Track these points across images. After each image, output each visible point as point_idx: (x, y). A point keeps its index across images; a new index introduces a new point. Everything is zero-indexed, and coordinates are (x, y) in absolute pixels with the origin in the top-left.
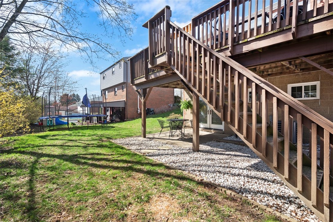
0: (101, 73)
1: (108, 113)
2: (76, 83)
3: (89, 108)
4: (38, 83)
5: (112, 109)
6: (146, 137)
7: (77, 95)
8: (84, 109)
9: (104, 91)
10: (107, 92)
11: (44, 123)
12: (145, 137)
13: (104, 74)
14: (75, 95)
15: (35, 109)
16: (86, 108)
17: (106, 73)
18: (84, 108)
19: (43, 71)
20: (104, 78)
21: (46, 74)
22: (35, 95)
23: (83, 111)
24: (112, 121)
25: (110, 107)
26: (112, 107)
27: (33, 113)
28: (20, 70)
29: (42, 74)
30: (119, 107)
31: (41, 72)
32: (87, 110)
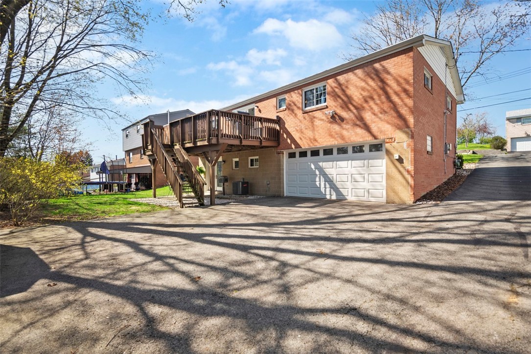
0: (123, 130)
1: (133, 181)
2: (91, 145)
3: (107, 175)
5: (138, 175)
6: (157, 197)
8: (101, 177)
9: (128, 153)
10: (131, 154)
12: (155, 197)
13: (127, 132)
16: (104, 175)
17: (130, 130)
18: (101, 174)
20: (127, 136)
23: (100, 178)
24: (137, 190)
25: (136, 174)
26: (138, 174)
30: (147, 174)
32: (104, 178)
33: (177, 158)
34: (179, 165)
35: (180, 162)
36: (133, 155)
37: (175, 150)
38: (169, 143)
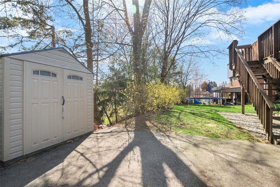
0: (228, 65)
1: (234, 97)
4: (186, 79)
6: (245, 114)
7: (214, 82)
8: (217, 94)
9: (231, 79)
10: (233, 79)
11: (188, 102)
12: (243, 113)
14: (212, 82)
15: (184, 94)
19: (189, 72)
21: (190, 73)
22: (185, 85)
24: (235, 104)
25: (235, 93)
26: (237, 92)
27: (183, 96)
28: (178, 73)
29: (188, 73)
31: (187, 72)
33: (268, 74)
34: (270, 82)
35: (271, 79)
36: (234, 80)
37: (264, 66)
38: (258, 60)
